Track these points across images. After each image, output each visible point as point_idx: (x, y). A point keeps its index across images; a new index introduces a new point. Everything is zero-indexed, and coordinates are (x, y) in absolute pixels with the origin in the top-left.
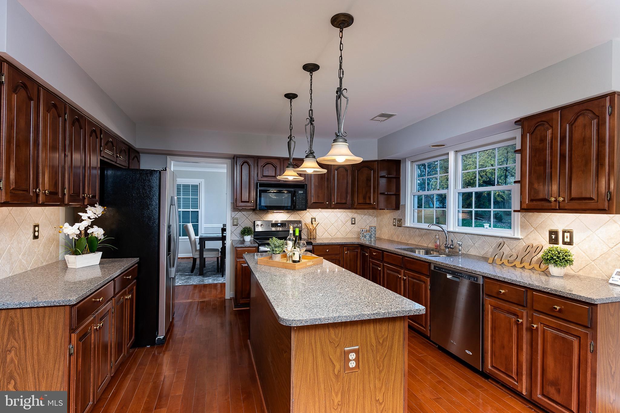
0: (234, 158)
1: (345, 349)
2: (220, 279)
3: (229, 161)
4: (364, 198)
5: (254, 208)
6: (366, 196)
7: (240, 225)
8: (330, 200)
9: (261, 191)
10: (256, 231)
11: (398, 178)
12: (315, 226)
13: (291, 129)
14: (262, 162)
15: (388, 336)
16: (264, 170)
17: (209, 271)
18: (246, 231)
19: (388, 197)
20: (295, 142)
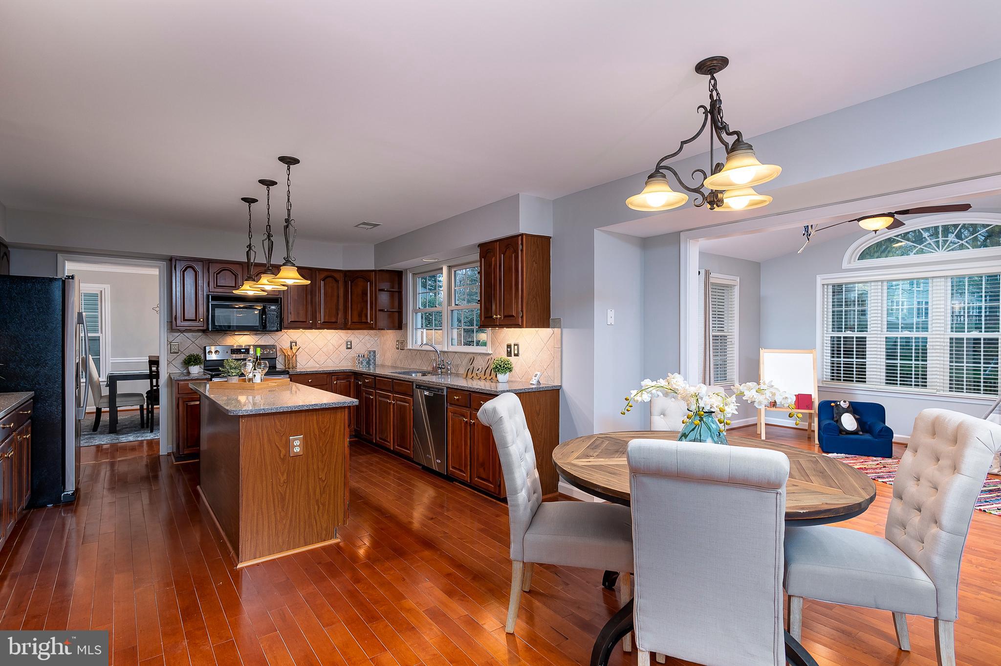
0: (171, 260)
1: (290, 438)
2: (148, 435)
3: (163, 264)
4: (360, 316)
5: (205, 328)
6: (362, 313)
7: (182, 352)
8: (314, 318)
9: (214, 307)
10: (207, 359)
11: (400, 293)
12: (294, 352)
13: (250, 237)
14: (214, 269)
15: (329, 426)
16: (218, 278)
17: (127, 428)
18: (191, 360)
19: (391, 314)
20: (255, 252)
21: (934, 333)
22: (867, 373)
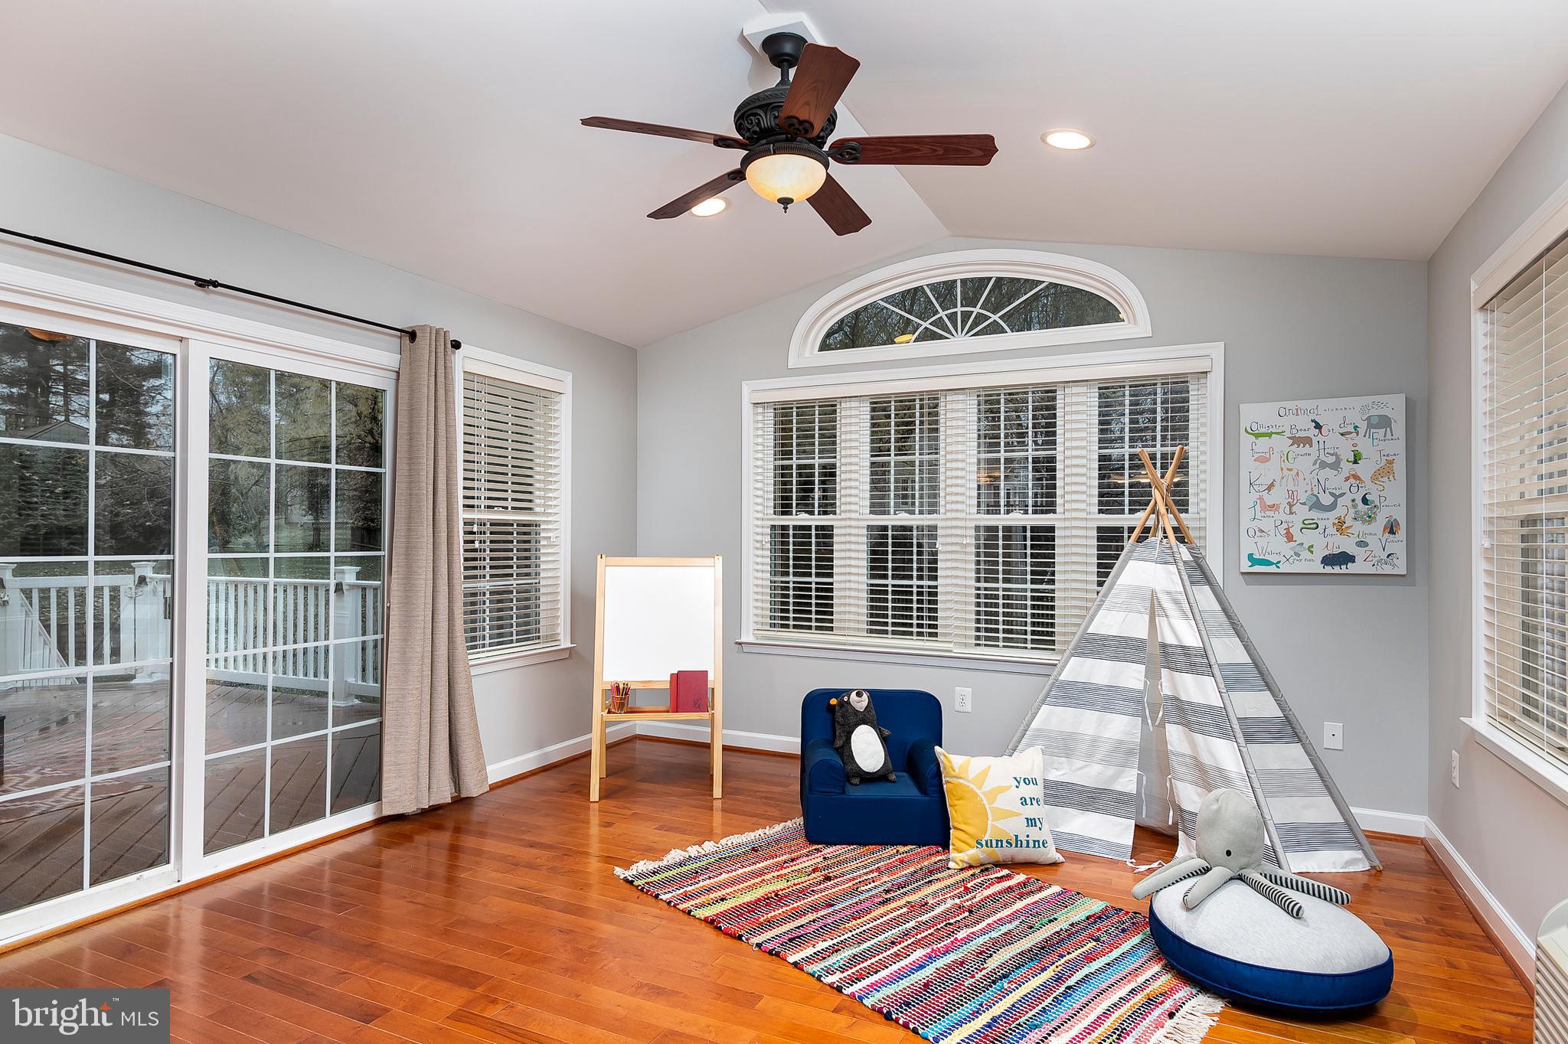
21: (949, 515)
22: (835, 609)
